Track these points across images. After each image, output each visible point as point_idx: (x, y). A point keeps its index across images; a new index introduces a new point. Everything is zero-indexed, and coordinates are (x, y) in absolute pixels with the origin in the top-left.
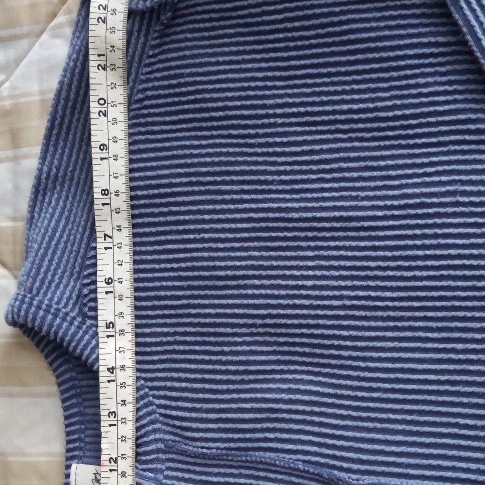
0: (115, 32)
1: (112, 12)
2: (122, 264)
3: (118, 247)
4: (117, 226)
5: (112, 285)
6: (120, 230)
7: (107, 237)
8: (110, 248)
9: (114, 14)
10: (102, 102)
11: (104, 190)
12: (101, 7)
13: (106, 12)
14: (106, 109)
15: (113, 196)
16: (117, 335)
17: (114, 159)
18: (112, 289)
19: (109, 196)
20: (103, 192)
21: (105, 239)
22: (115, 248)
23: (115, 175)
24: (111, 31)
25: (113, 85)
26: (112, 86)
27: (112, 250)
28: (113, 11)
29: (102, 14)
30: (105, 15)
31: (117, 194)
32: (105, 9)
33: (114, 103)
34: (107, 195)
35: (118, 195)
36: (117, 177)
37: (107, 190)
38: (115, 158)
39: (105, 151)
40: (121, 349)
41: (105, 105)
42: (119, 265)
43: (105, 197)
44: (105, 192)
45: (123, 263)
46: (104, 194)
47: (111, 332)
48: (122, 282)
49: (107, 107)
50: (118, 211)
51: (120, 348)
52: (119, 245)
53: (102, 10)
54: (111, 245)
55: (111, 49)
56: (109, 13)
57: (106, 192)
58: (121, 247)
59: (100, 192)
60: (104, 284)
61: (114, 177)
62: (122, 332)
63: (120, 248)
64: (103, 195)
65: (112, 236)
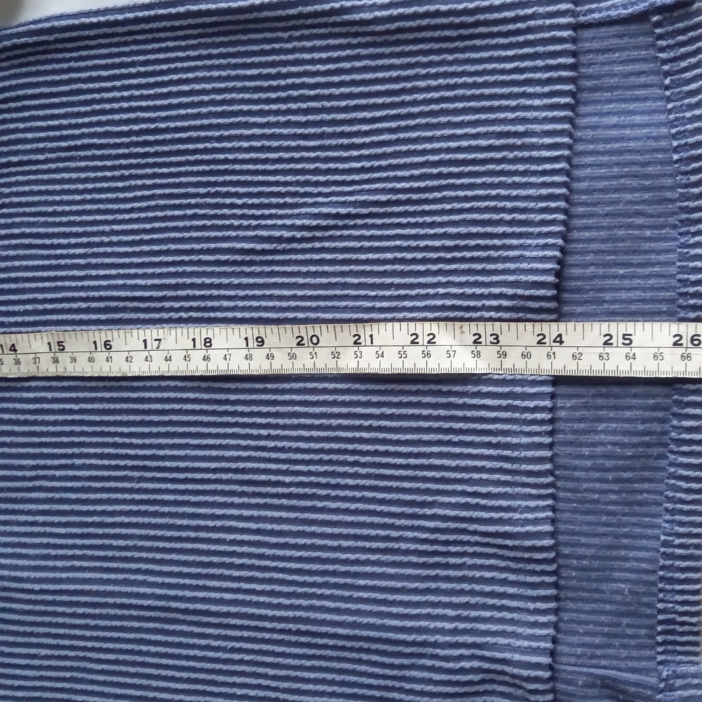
0: (401, 357)
1: (426, 352)
2: (127, 361)
3: (147, 357)
4: (170, 357)
5: (104, 349)
6: (167, 360)
7: (157, 342)
8: (146, 347)
9: (423, 355)
10: (315, 340)
11: (210, 342)
12: (431, 337)
13: (426, 344)
14: (306, 345)
15: (204, 352)
16: (52, 355)
17: (247, 355)
18: (99, 349)
19: (203, 347)
20: (208, 340)
21: (156, 340)
22: (146, 354)
23: (228, 356)
24: (402, 353)
25: (337, 355)
26: (335, 353)
27: (143, 349)
28: (428, 354)
29: (423, 339)
30: (421, 343)
31: (206, 358)
32: (429, 342)
33: (315, 355)
34: (205, 345)
35: (205, 360)
36: (226, 359)
37: (211, 346)
38: (248, 357)
39: (256, 343)
40: (37, 360)
41: (311, 345)
42: (127, 358)
43: (203, 342)
44: (208, 342)
45: (129, 363)
46: (206, 342)
47: (55, 347)
48: (108, 361)
49: (309, 347)
50: (188, 359)
51: (39, 358)
52: (149, 359)
53: (427, 339)
54: (149, 347)
55: (380, 353)
56: (424, 348)
57: (208, 344)
58: (147, 361)
59: (208, 336)
60: (104, 339)
61: (225, 355)
62: (56, 361)
63: (146, 359)
64: (205, 339)
65: (160, 348)
